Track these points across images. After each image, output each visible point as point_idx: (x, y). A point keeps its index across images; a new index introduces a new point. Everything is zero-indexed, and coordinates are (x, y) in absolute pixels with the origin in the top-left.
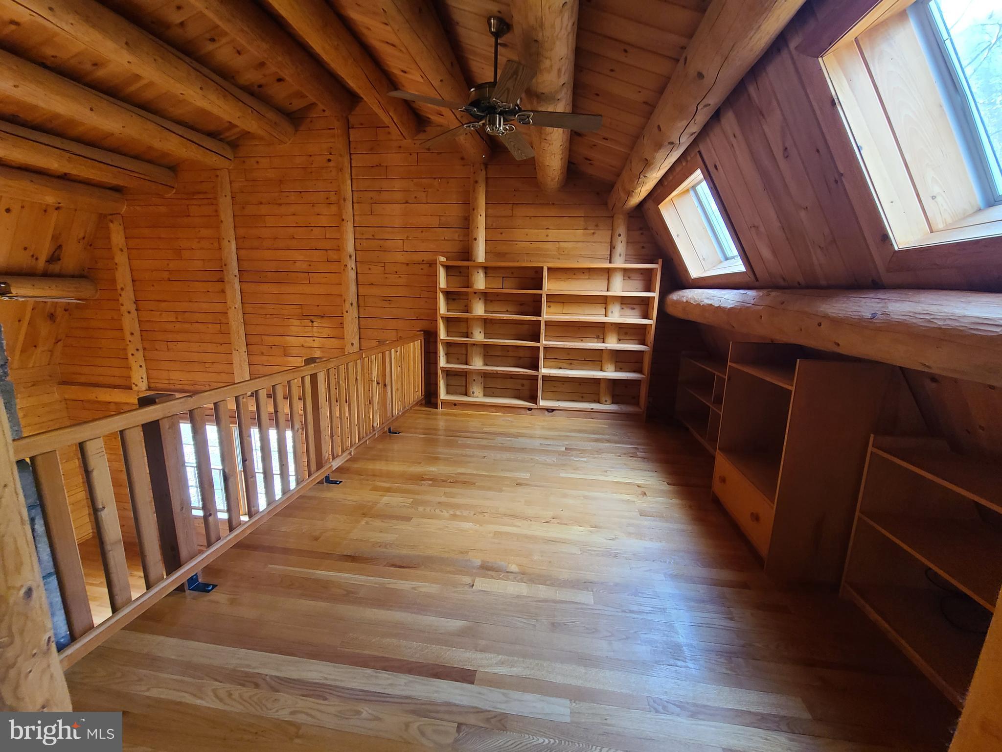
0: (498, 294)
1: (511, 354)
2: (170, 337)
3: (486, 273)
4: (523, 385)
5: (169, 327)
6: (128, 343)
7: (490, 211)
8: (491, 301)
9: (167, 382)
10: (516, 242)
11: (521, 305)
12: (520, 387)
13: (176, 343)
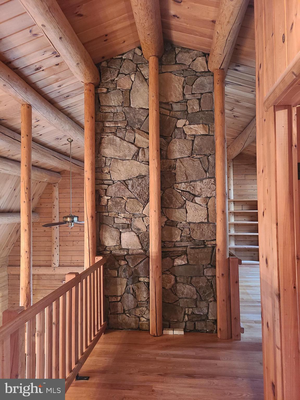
0: (240, 213)
1: (248, 239)
2: (74, 239)
3: (234, 204)
4: (254, 254)
5: (75, 234)
6: (54, 243)
7: (235, 178)
8: (237, 216)
9: (70, 262)
10: (248, 190)
11: (251, 217)
12: (253, 255)
13: (77, 242)
